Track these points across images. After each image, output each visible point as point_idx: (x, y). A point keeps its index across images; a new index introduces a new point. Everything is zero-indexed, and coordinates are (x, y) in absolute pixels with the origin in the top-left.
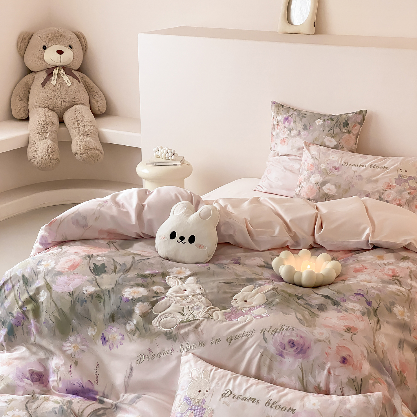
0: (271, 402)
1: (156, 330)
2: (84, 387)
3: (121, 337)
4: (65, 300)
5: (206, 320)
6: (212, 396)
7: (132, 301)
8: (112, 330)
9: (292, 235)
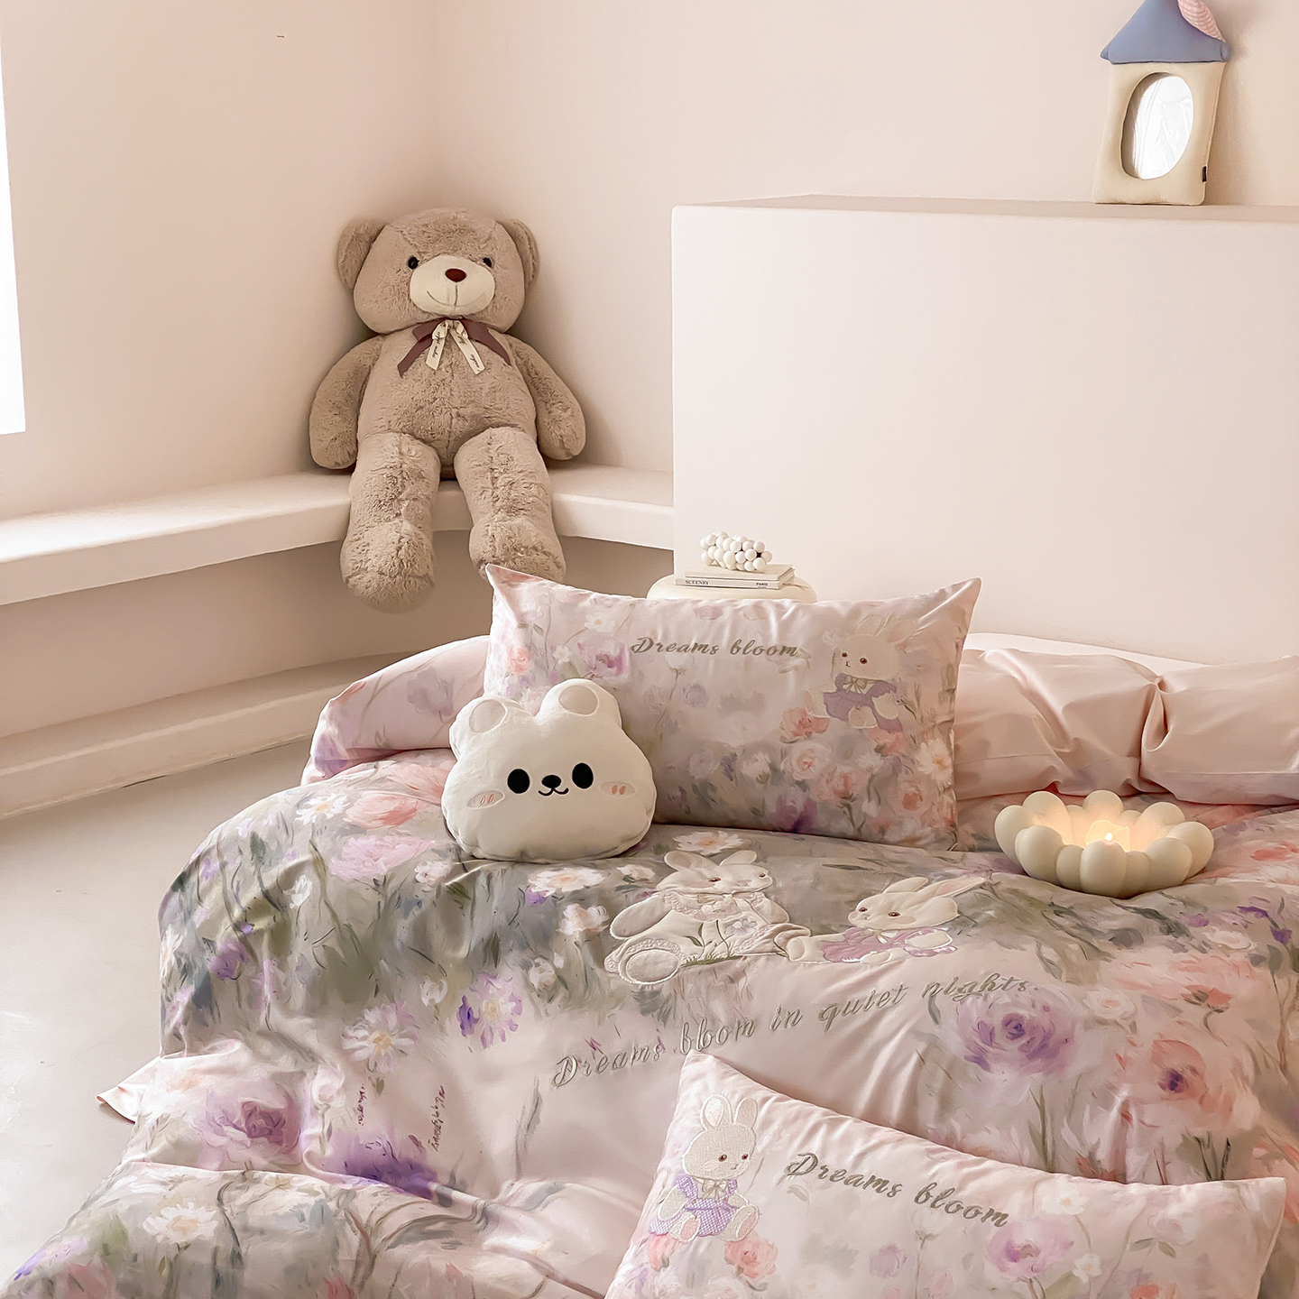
0: (935, 1193)
1: (615, 984)
2: (397, 1156)
3: (514, 1005)
4: (362, 901)
5: (762, 960)
6: (758, 1171)
7: (555, 902)
8: (491, 987)
9: (1068, 751)
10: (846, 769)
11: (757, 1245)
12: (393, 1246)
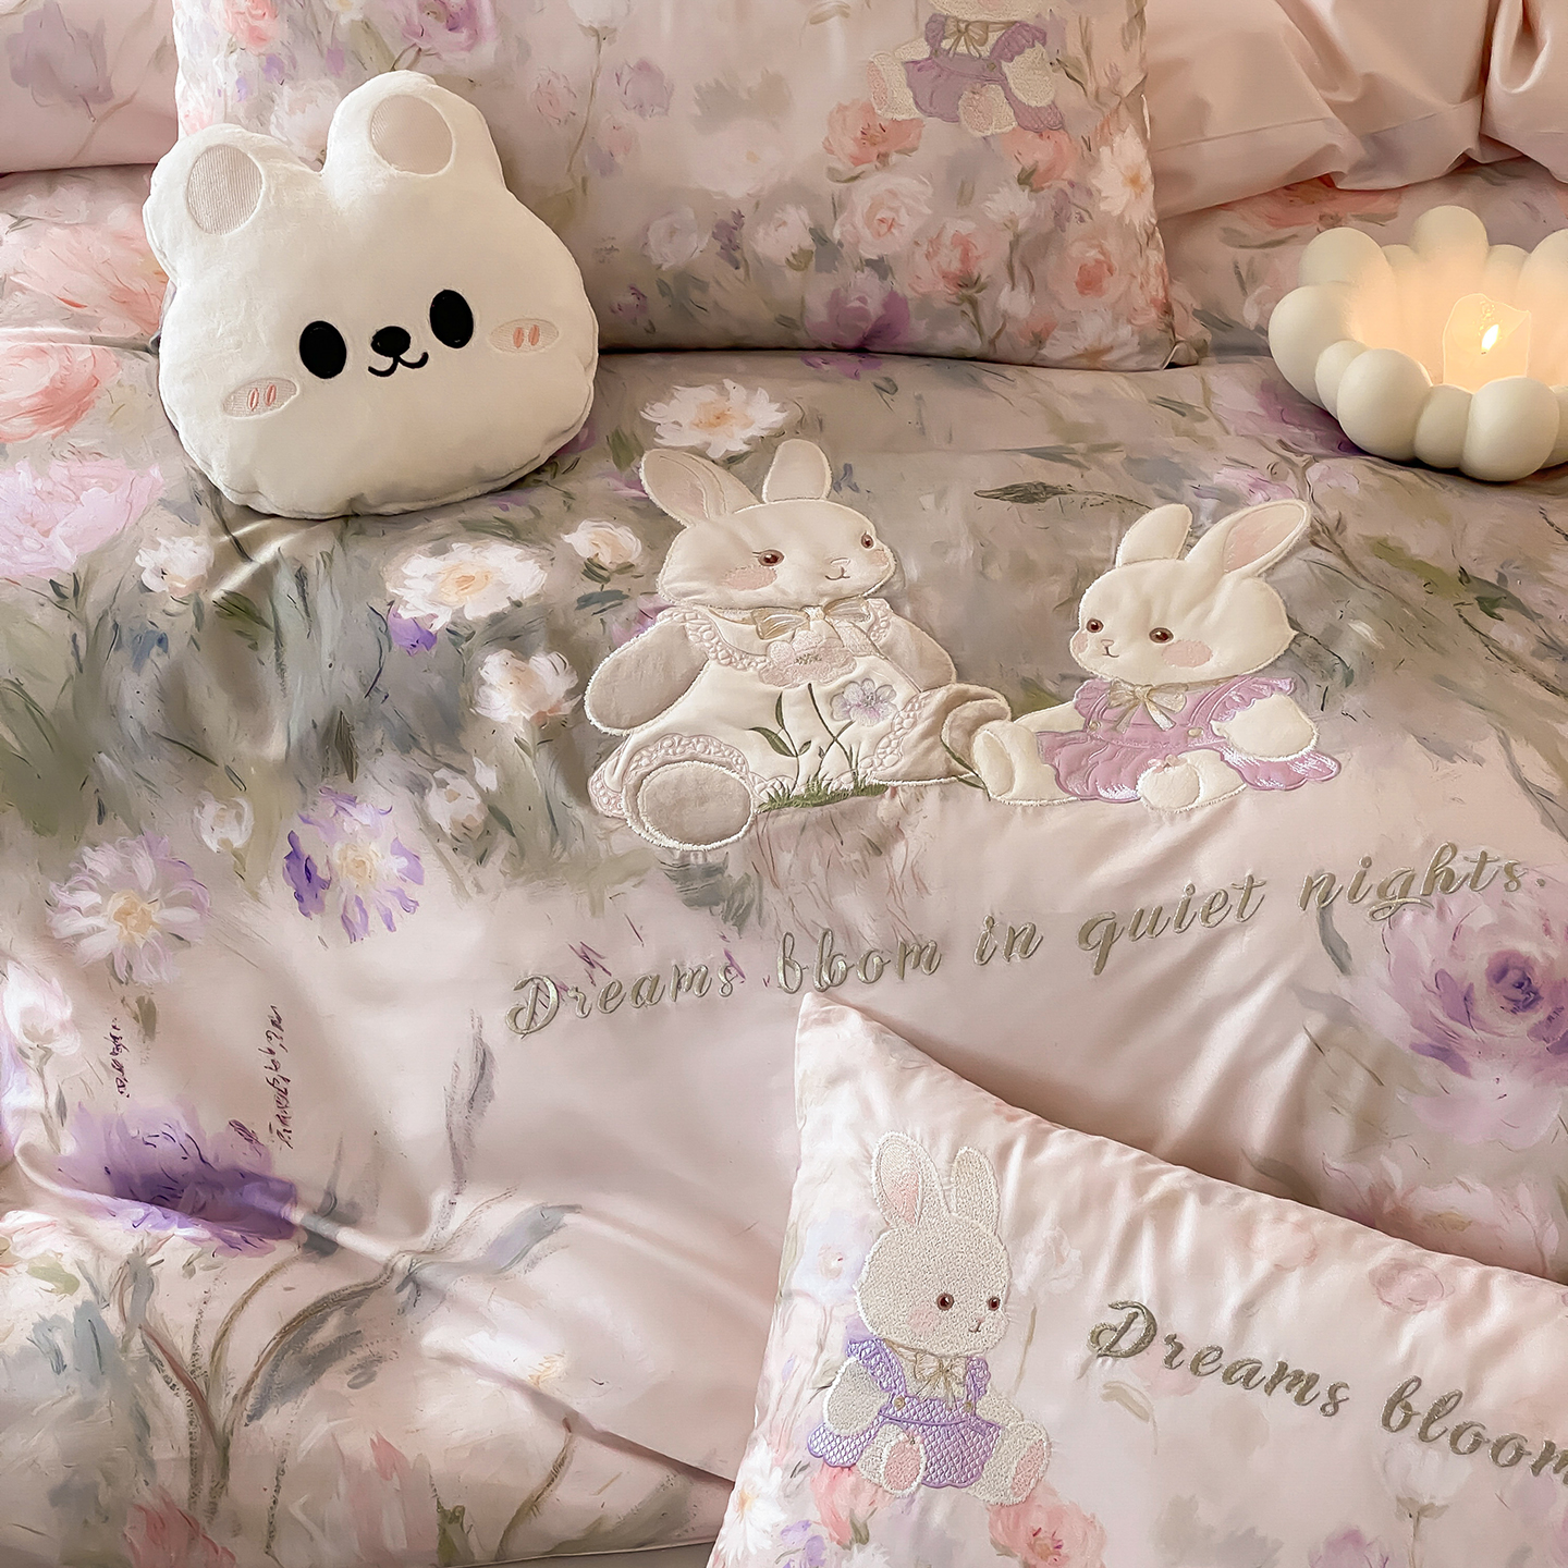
0: (1421, 1403)
1: (619, 844)
2: (210, 1159)
3: (403, 862)
4: (35, 630)
5: (932, 796)
6: (1030, 1338)
7: (454, 644)
8: (347, 818)
9: (1351, 99)
10: (966, 227)
11: (1057, 1515)
12: (255, 1415)
